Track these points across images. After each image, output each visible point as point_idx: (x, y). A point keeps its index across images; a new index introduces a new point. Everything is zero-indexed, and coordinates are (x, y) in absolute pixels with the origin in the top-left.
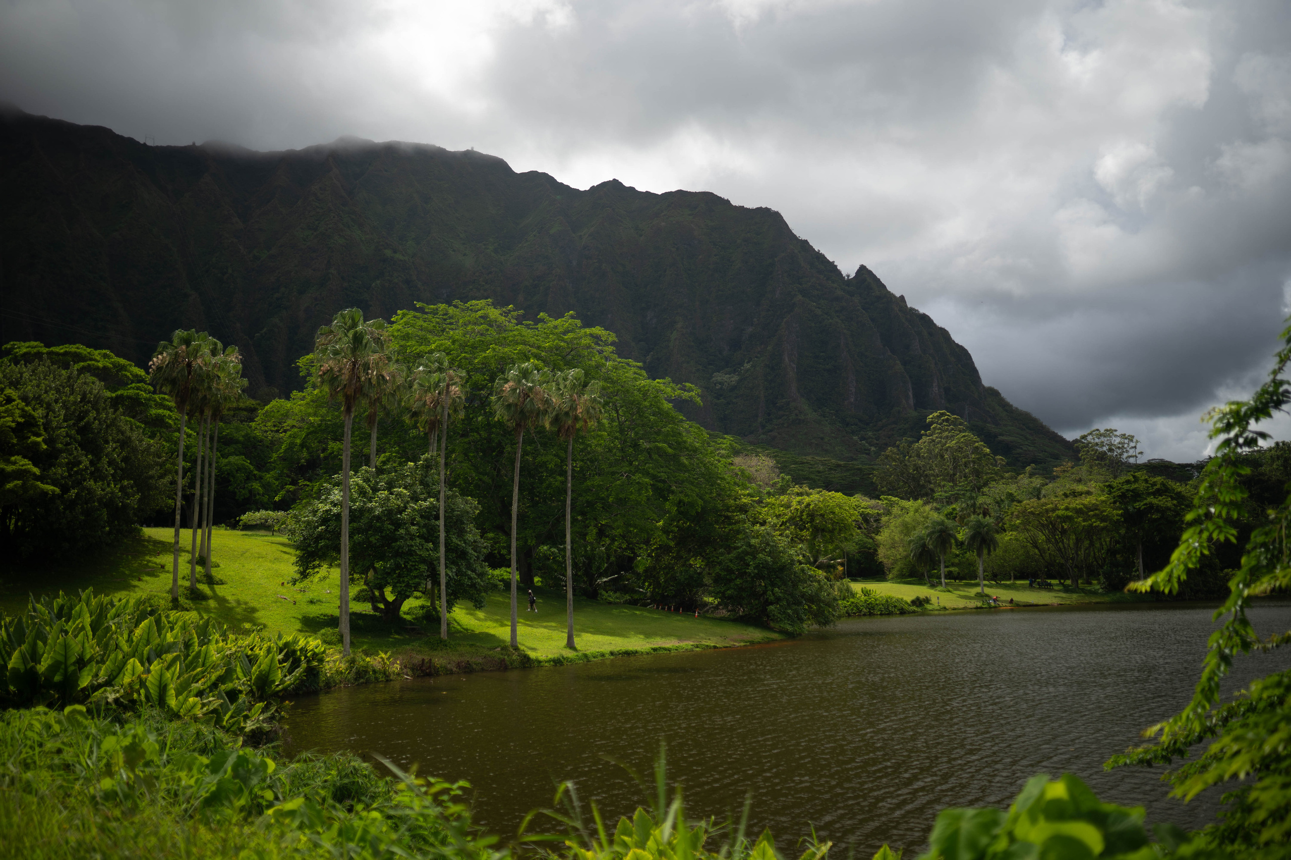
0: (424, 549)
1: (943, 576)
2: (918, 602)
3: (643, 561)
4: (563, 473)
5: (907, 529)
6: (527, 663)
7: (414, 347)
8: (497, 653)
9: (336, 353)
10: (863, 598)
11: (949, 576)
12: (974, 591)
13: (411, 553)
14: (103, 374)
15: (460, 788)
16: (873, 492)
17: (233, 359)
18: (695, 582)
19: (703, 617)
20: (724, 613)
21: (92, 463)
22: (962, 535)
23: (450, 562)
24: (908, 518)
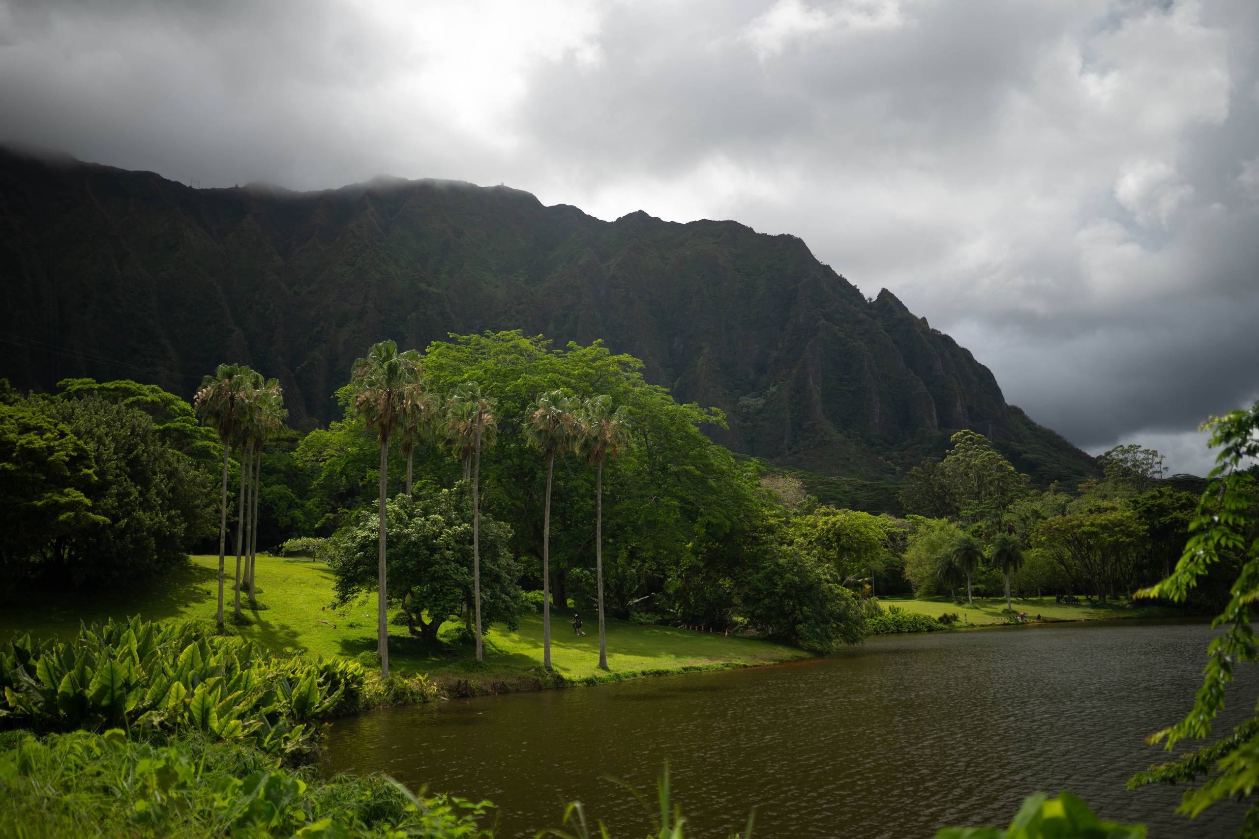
0: (459, 573)
1: (970, 593)
2: (946, 619)
3: (673, 583)
4: (594, 497)
5: (933, 547)
6: (560, 684)
7: (447, 376)
8: (531, 674)
9: (372, 384)
10: (891, 616)
11: (976, 593)
12: (1001, 608)
13: (447, 577)
14: (153, 409)
15: (484, 808)
16: (898, 511)
17: (274, 391)
18: (724, 602)
19: (733, 636)
20: (753, 632)
21: (141, 493)
22: (988, 552)
23: (484, 585)
24: (934, 536)
